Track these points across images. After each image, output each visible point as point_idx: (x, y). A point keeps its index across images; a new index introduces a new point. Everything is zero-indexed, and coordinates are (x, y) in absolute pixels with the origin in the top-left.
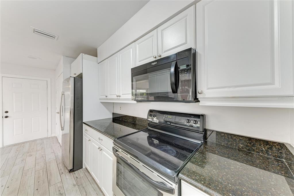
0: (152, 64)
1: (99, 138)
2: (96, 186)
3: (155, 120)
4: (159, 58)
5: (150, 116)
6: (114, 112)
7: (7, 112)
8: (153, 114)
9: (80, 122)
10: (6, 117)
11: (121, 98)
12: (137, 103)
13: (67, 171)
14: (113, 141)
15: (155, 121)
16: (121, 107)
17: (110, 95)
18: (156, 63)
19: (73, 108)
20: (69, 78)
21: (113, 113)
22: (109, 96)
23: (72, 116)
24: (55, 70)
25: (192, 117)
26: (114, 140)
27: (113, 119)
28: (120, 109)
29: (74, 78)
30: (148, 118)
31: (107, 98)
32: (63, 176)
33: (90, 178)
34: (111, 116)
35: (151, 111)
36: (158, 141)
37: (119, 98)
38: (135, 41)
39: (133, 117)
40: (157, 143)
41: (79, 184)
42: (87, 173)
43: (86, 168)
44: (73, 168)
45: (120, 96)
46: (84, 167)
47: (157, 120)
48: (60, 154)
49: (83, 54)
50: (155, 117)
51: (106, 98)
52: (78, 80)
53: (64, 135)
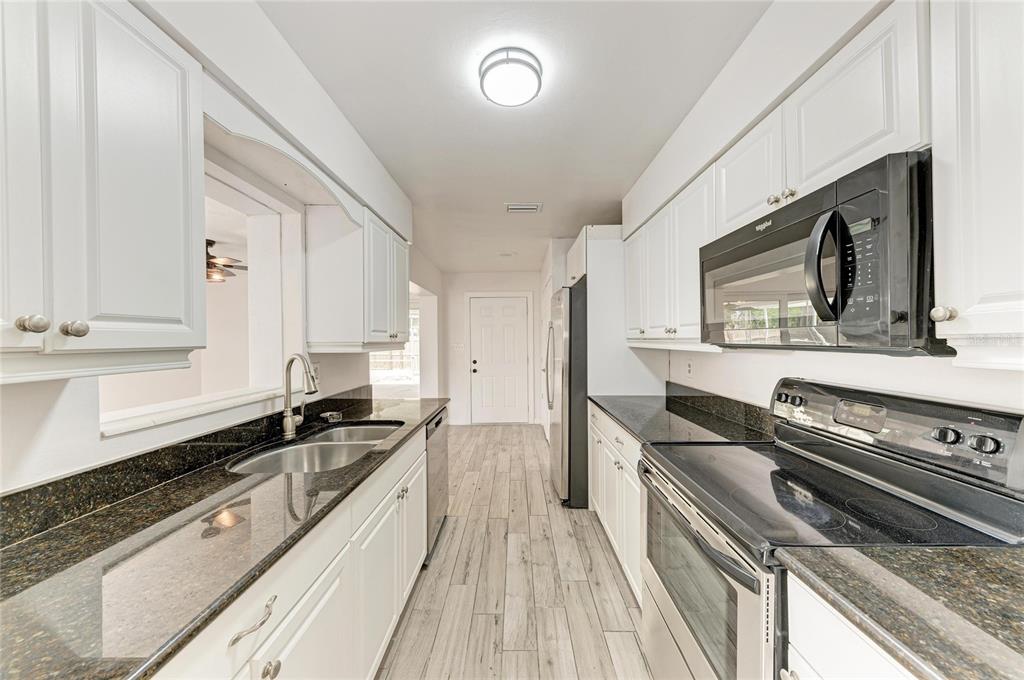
0: (758, 228)
1: (617, 439)
2: (613, 559)
3: (800, 416)
4: (790, 200)
5: (779, 399)
6: (672, 380)
7: (475, 362)
8: (792, 393)
9: (582, 394)
10: (475, 371)
11: (677, 335)
12: (724, 352)
13: (558, 502)
14: (639, 445)
15: (798, 421)
16: (689, 366)
17: (651, 327)
18: (770, 223)
19: (568, 361)
20: (560, 291)
21: (668, 384)
22: (650, 330)
23: (567, 379)
24: (540, 271)
25: (969, 422)
26: (643, 445)
27: (667, 402)
28: (689, 371)
29: (570, 288)
30: (772, 406)
31: (645, 336)
32: (551, 506)
33: (601, 537)
34: (662, 392)
35: (786, 383)
36: (809, 495)
37: (672, 335)
38: (715, 160)
39: (746, 405)
40: (807, 501)
41: (577, 534)
42: (595, 524)
43: (595, 512)
44: (569, 499)
45: (675, 332)
46: (590, 508)
47: (805, 416)
48: (547, 463)
49: (589, 227)
50: (799, 405)
51: (640, 336)
52: (578, 294)
53: (553, 425)
